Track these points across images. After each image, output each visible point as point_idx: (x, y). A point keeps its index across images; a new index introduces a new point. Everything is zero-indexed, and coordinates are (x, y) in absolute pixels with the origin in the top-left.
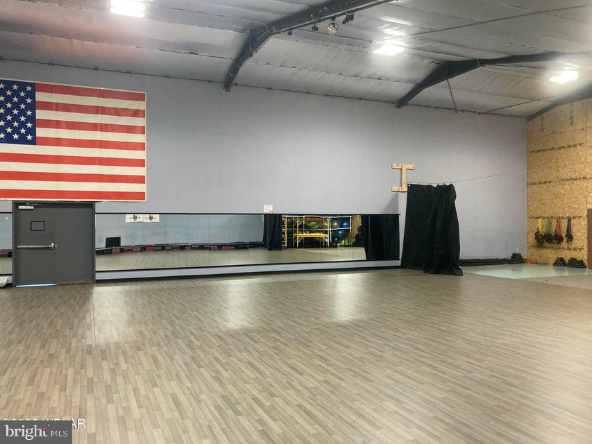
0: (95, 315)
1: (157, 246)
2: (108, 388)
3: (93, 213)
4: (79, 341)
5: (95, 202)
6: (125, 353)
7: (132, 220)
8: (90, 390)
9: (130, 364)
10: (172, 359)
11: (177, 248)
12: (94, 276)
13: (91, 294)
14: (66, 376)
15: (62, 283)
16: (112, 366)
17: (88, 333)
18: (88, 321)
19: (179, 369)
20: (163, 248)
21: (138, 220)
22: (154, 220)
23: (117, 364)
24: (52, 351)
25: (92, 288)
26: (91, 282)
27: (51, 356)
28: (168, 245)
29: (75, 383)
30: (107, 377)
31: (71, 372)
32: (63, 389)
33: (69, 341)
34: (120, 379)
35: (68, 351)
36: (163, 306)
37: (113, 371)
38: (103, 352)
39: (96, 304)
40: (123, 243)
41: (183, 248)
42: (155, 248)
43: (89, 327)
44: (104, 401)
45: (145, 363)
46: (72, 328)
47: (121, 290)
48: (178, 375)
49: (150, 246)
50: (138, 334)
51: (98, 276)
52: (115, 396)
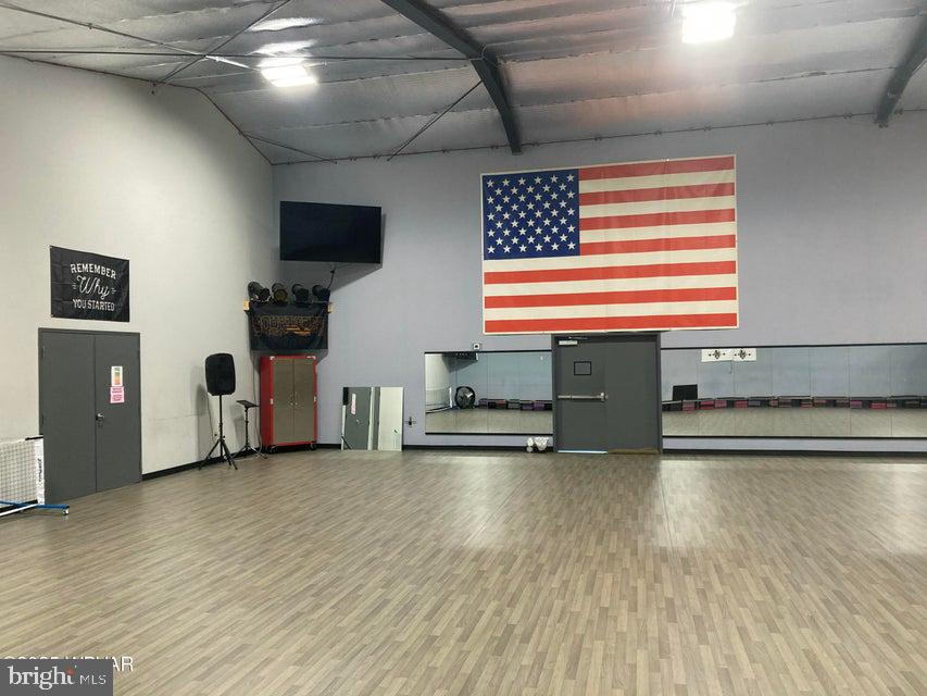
0: (667, 502)
1: (754, 399)
2: (698, 619)
3: (658, 349)
4: (647, 540)
5: (659, 331)
6: (718, 568)
7: (713, 359)
8: (672, 618)
9: (729, 587)
10: (799, 590)
11: (787, 404)
12: (660, 444)
13: (657, 469)
14: (635, 589)
15: (616, 450)
16: (701, 586)
17: (659, 528)
18: (658, 510)
19: (814, 609)
20: (764, 403)
21: (722, 358)
22: (747, 358)
23: (708, 584)
24: (613, 549)
25: (659, 462)
26: (657, 451)
27: (612, 557)
28: (773, 399)
29: (648, 602)
30: (695, 602)
31: (641, 584)
32: (633, 608)
33: (633, 537)
34: (714, 608)
35: (634, 553)
36: (774, 499)
37: (702, 593)
38: (685, 561)
39: (667, 487)
40: (702, 394)
41: (797, 403)
42: (750, 403)
43: (660, 520)
44: (693, 638)
45: (753, 590)
46: (635, 518)
47: (704, 467)
48: (812, 619)
49: (742, 400)
50: (737, 540)
51: (668, 444)
52: (710, 635)
